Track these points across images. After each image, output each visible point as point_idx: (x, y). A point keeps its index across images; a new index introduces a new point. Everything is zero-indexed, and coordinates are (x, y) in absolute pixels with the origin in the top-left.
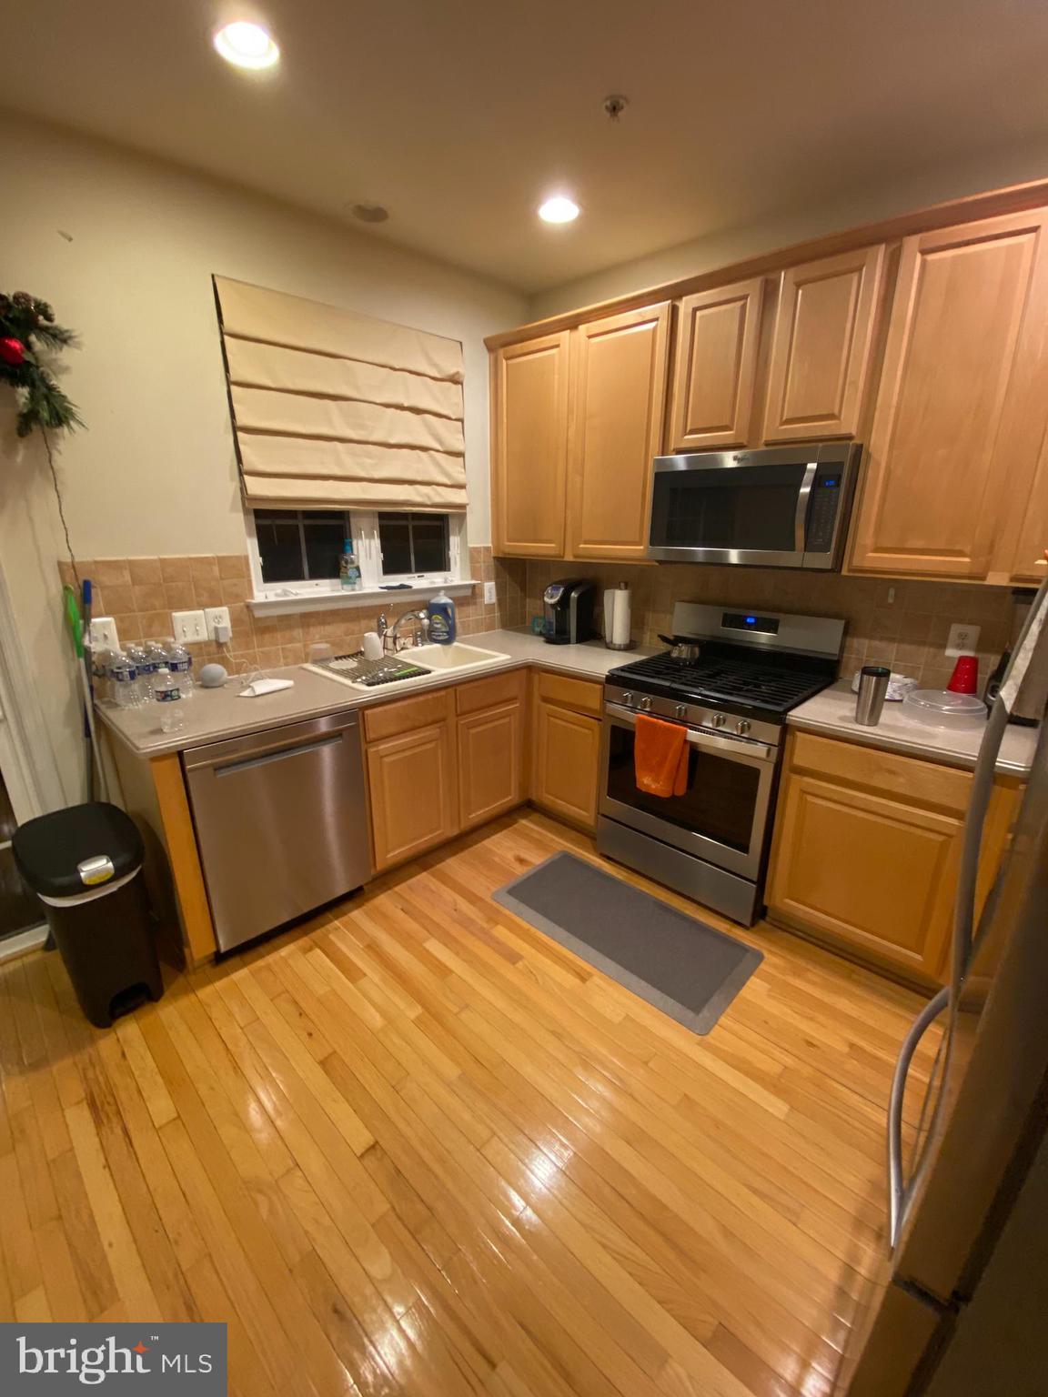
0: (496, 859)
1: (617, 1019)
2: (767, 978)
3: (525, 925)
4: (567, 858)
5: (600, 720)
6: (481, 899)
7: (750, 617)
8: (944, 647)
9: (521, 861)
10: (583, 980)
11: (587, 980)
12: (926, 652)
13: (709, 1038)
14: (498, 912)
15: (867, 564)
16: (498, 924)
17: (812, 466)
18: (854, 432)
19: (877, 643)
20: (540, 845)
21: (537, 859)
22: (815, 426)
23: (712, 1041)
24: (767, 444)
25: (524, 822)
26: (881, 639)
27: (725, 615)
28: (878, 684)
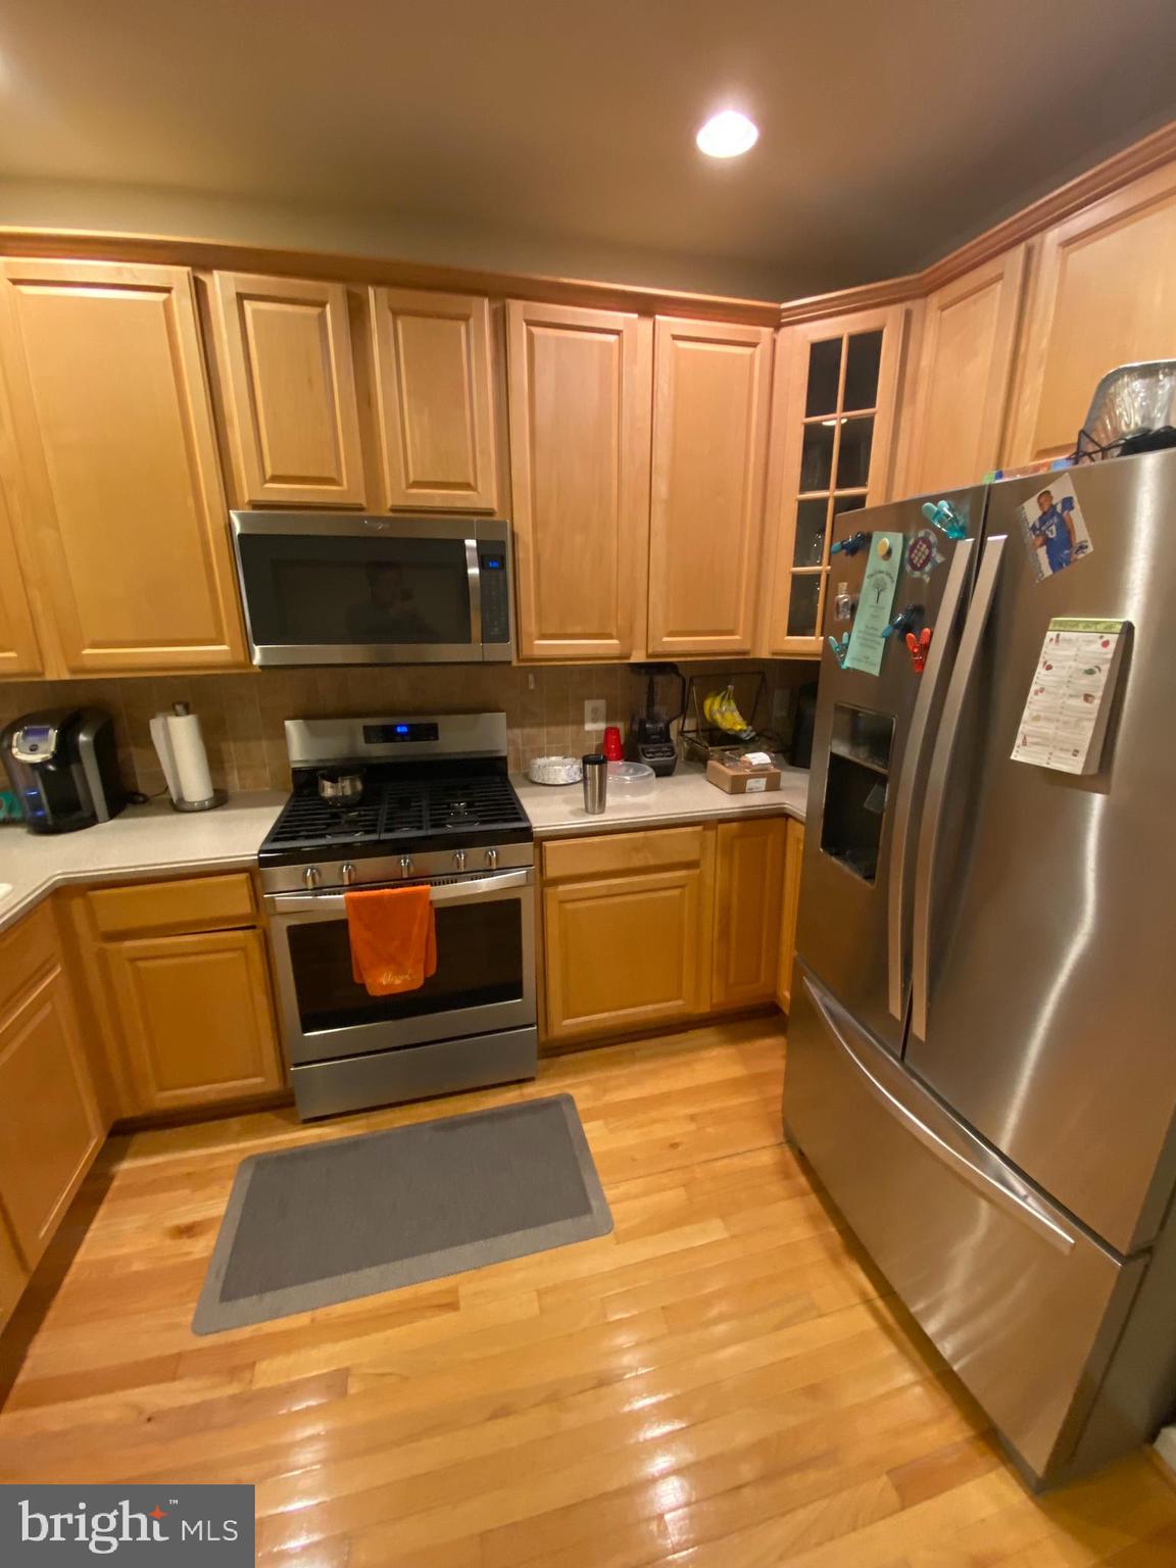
0: (137, 1266)
1: (535, 1308)
2: (594, 1115)
3: (303, 1319)
4: (261, 1164)
5: (253, 927)
6: (179, 1356)
7: (401, 725)
8: (582, 722)
9: (188, 1231)
10: (453, 1306)
11: (458, 1302)
12: (570, 729)
13: (619, 1227)
14: (234, 1346)
15: (537, 653)
16: (254, 1363)
17: (471, 543)
18: (495, 506)
19: (527, 731)
20: (196, 1180)
21: (215, 1205)
22: (423, 494)
23: (624, 1226)
24: (393, 510)
25: (126, 1165)
26: (532, 726)
27: (366, 729)
28: (600, 771)
